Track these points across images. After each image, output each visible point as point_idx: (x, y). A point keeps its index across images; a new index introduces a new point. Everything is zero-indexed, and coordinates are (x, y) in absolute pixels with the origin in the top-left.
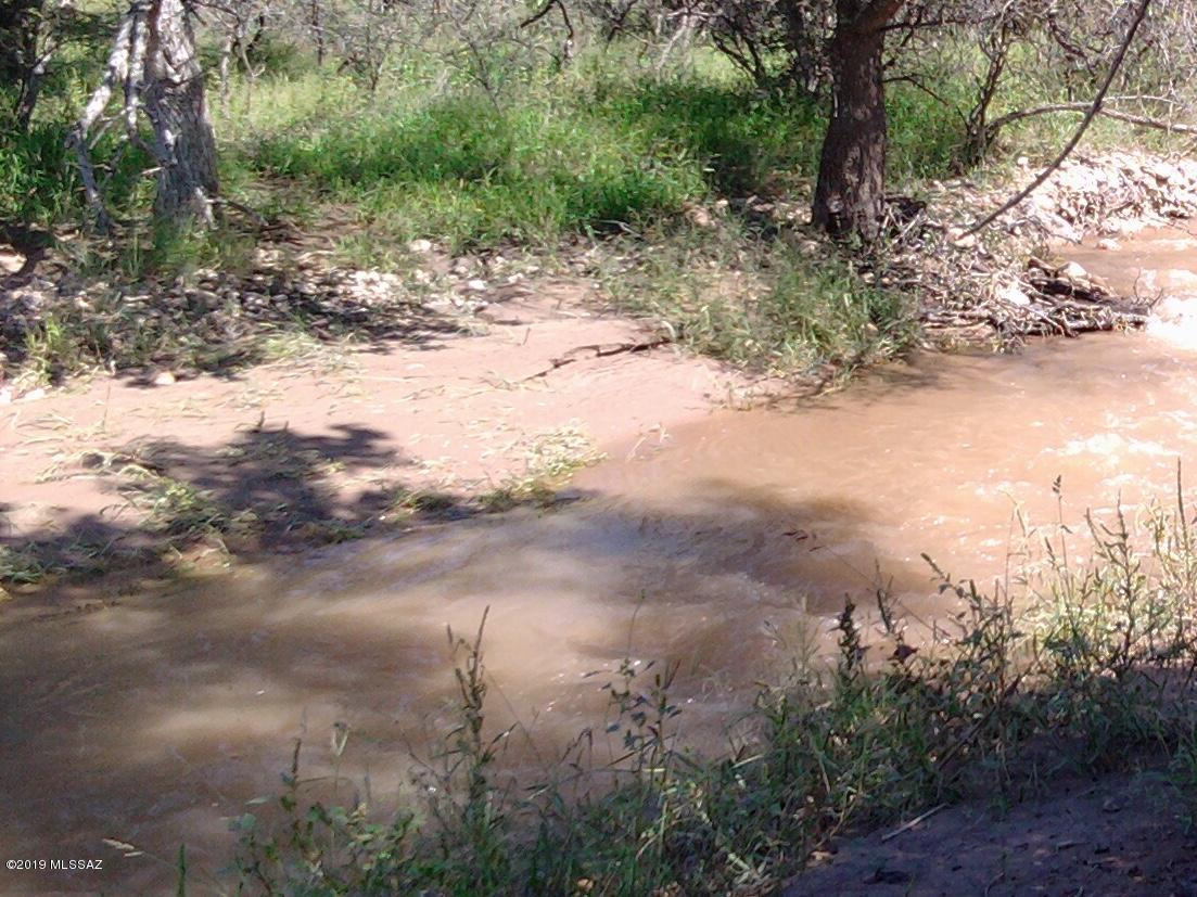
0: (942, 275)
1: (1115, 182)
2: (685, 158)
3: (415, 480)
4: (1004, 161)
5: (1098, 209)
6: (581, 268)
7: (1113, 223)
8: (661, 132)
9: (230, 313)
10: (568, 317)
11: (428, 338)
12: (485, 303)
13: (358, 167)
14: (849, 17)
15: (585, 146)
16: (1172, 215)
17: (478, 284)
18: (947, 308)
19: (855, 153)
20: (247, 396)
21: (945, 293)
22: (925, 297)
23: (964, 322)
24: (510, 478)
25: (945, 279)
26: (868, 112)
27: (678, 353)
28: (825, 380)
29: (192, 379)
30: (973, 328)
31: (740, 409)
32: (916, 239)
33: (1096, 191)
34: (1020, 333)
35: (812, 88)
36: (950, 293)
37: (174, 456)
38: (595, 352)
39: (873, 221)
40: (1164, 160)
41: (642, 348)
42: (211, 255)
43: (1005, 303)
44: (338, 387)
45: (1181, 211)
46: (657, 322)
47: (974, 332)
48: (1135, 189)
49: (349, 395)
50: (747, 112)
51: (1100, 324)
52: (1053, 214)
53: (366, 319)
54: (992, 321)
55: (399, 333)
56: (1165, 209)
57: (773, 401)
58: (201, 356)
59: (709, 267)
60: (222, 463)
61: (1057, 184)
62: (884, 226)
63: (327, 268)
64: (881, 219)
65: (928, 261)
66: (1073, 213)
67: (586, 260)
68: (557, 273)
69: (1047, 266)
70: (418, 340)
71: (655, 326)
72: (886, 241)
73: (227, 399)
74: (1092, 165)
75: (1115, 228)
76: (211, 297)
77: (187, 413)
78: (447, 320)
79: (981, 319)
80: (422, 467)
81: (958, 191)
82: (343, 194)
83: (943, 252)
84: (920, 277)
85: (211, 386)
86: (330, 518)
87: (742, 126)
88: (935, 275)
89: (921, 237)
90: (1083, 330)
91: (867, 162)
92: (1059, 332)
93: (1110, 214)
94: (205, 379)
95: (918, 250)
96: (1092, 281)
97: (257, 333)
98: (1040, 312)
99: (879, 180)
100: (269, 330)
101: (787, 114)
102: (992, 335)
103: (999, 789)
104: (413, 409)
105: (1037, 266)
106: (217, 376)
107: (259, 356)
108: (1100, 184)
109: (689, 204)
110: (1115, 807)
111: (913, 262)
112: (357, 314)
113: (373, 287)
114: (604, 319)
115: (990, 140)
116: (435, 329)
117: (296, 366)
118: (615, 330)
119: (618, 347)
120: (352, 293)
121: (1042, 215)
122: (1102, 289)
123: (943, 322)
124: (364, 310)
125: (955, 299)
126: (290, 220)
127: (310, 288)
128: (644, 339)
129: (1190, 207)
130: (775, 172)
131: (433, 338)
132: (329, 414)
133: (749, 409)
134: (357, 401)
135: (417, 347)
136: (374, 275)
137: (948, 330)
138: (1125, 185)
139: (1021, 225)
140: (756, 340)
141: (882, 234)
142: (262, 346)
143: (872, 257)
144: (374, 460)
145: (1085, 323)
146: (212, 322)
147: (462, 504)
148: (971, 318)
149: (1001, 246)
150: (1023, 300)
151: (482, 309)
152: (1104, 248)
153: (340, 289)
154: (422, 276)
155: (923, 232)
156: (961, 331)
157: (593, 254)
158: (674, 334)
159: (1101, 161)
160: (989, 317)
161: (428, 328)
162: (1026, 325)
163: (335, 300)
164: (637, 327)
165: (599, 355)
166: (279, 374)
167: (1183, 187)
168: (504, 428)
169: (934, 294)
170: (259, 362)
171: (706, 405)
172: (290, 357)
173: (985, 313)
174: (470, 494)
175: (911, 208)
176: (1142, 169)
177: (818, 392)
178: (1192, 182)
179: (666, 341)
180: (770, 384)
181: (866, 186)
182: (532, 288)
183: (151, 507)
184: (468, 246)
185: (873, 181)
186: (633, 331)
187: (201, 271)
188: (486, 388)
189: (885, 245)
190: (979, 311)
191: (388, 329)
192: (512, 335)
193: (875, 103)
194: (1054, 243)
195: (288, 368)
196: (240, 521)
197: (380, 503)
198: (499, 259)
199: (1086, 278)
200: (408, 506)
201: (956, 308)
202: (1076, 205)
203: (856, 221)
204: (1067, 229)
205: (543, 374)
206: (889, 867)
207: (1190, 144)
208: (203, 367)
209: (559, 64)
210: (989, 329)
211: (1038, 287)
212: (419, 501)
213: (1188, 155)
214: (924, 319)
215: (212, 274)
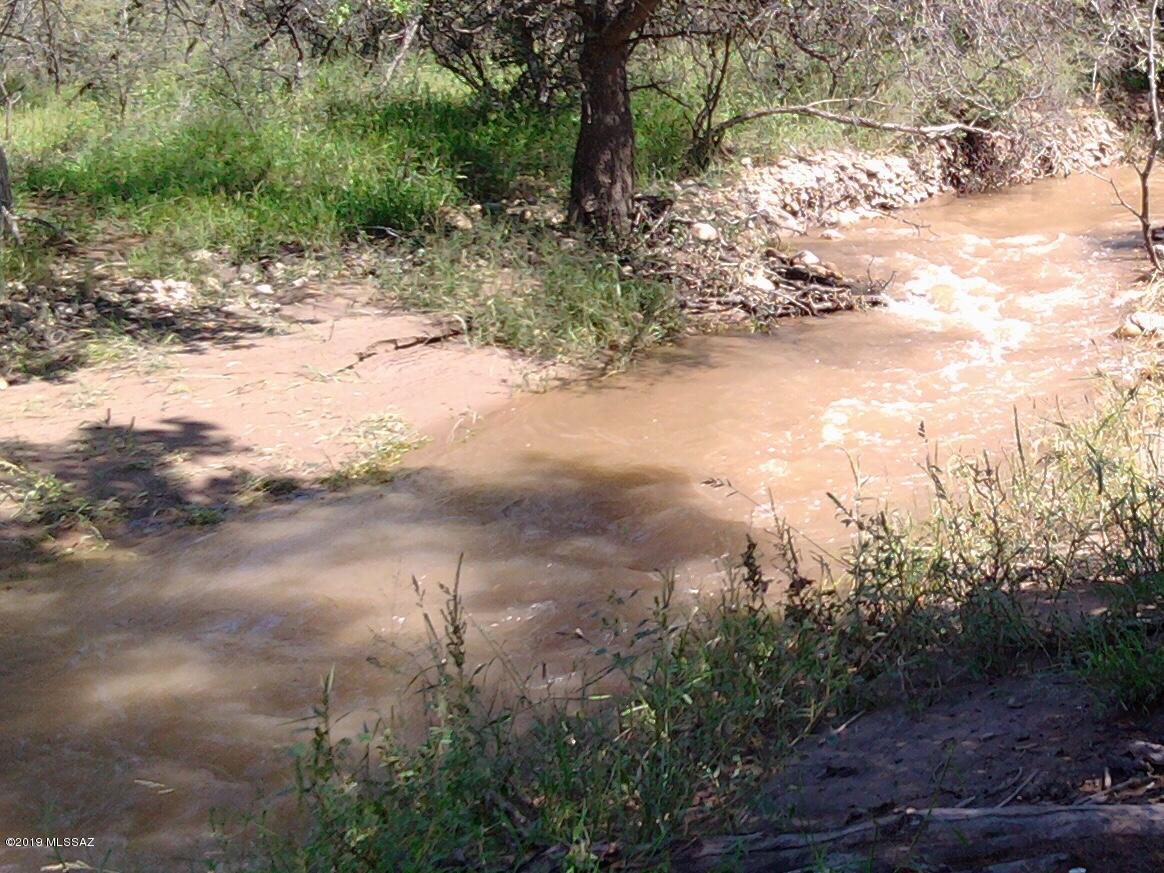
0: (694, 266)
1: (831, 178)
2: (438, 167)
3: (259, 466)
4: (731, 162)
5: (818, 203)
6: (359, 270)
7: (833, 215)
8: (412, 143)
9: (45, 322)
10: (362, 315)
11: (235, 338)
12: (278, 306)
13: (126, 184)
14: (596, 31)
15: (341, 159)
16: (883, 207)
17: (266, 289)
18: (704, 295)
19: (607, 156)
20: (82, 396)
21: (699, 282)
22: (680, 286)
23: (720, 307)
24: (347, 460)
25: (698, 270)
26: (617, 118)
27: (468, 345)
28: (607, 364)
29: (24, 383)
30: (729, 313)
31: (537, 392)
32: (666, 233)
33: (816, 186)
34: (773, 316)
35: (544, 99)
36: (703, 282)
37: (30, 453)
38: (393, 346)
39: (626, 218)
40: (872, 157)
41: (436, 340)
42: (16, 269)
43: (753, 289)
44: (165, 385)
45: (890, 202)
46: (446, 316)
47: (730, 316)
48: (851, 183)
49: (176, 393)
50: (485, 123)
51: (843, 305)
52: (779, 209)
53: (173, 324)
54: (745, 306)
55: (207, 335)
56: (876, 201)
57: (565, 384)
58: (28, 362)
59: (478, 266)
60: (75, 458)
61: (780, 181)
62: (637, 223)
63: (123, 278)
64: (633, 216)
65: (679, 255)
66: (796, 207)
67: (363, 263)
68: (341, 276)
69: (783, 256)
70: (226, 340)
71: (446, 319)
72: (639, 237)
73: (63, 400)
74: (809, 163)
75: (833, 220)
76: (24, 308)
77: (28, 414)
78: (250, 321)
79: (735, 304)
80: (261, 454)
81: (693, 189)
82: (117, 210)
83: (690, 245)
84: (674, 268)
85: (44, 390)
86: (188, 503)
87: (482, 137)
88: (688, 266)
89: (670, 232)
90: (828, 311)
91: (617, 164)
92: (807, 314)
93: (830, 206)
94: (36, 383)
95: (669, 244)
96: (827, 267)
97: (74, 339)
98: (786, 296)
99: (629, 181)
100: (87, 336)
101: (523, 124)
102: (746, 318)
103: (906, 696)
104: (240, 403)
105: (774, 255)
106: (46, 379)
107: (81, 360)
108: (819, 180)
109: (446, 209)
110: (1020, 704)
111: (666, 255)
112: (165, 318)
113: (173, 293)
114: (394, 315)
115: (716, 143)
116: (241, 330)
117: (119, 368)
118: (408, 326)
119: (413, 341)
120: (154, 299)
121: (770, 210)
122: (837, 274)
123: (701, 308)
124: (170, 315)
125: (709, 286)
126: (72, 237)
127: (115, 298)
128: (435, 333)
129: (898, 199)
130: (518, 178)
131: (241, 338)
132: (163, 410)
133: (545, 392)
134: (185, 397)
135: (229, 346)
136: (171, 282)
137: (706, 316)
138: (841, 180)
139: (754, 219)
140: (542, 330)
141: (636, 230)
142: (82, 351)
143: (627, 251)
144: (215, 449)
145: (829, 304)
146: (31, 331)
147: (306, 486)
148: (726, 303)
149: (739, 238)
150: (769, 286)
151: (277, 310)
152: (829, 238)
153: (142, 296)
154: (212, 282)
155: (672, 227)
156: (719, 316)
157: (367, 258)
158: (464, 326)
159: (818, 158)
160: (742, 302)
161: (234, 329)
162: (776, 309)
163: (140, 306)
164: (429, 322)
165: (397, 348)
166: (106, 375)
167: (890, 181)
168: (329, 416)
169: (689, 283)
170: (83, 365)
171: (503, 389)
172: (110, 360)
173: (739, 298)
174: (311, 476)
175: (658, 205)
176: (854, 165)
177: (603, 375)
178: (898, 176)
179: (456, 333)
180: (559, 369)
181: (618, 187)
182: (323, 289)
183: (21, 500)
184: (245, 254)
185: (624, 182)
186: (425, 325)
187: (10, 285)
188: (301, 381)
189: (639, 240)
190: (732, 297)
191: (198, 331)
192: (317, 332)
193: (623, 110)
194: (783, 234)
195: (113, 370)
196: (106, 509)
197: (229, 488)
198: (279, 265)
199: (819, 264)
200: (257, 489)
201: (712, 295)
202: (798, 201)
203: (611, 218)
204: (792, 222)
205: (351, 367)
206: (835, 764)
207: (894, 142)
208: (30, 372)
209: (289, 85)
210: (742, 314)
211: (780, 273)
212: (266, 485)
213: (893, 151)
214: (683, 306)
215: (21, 287)
